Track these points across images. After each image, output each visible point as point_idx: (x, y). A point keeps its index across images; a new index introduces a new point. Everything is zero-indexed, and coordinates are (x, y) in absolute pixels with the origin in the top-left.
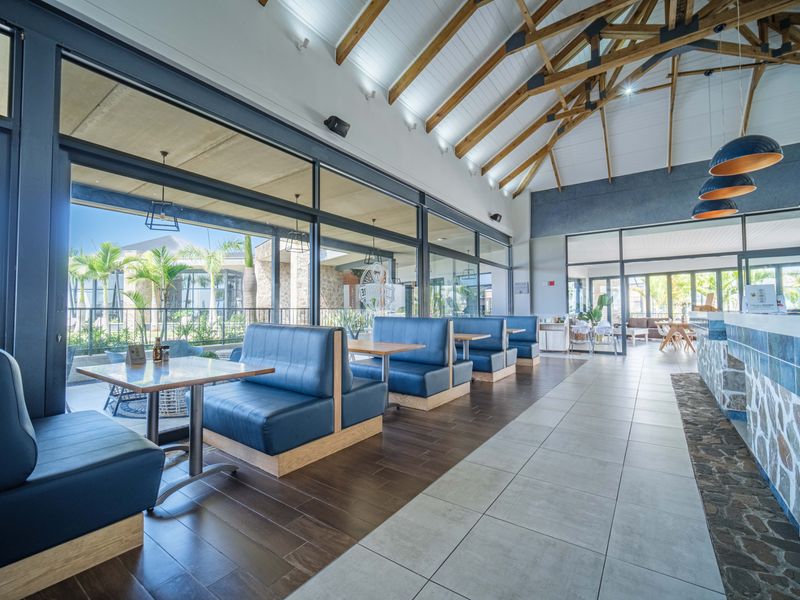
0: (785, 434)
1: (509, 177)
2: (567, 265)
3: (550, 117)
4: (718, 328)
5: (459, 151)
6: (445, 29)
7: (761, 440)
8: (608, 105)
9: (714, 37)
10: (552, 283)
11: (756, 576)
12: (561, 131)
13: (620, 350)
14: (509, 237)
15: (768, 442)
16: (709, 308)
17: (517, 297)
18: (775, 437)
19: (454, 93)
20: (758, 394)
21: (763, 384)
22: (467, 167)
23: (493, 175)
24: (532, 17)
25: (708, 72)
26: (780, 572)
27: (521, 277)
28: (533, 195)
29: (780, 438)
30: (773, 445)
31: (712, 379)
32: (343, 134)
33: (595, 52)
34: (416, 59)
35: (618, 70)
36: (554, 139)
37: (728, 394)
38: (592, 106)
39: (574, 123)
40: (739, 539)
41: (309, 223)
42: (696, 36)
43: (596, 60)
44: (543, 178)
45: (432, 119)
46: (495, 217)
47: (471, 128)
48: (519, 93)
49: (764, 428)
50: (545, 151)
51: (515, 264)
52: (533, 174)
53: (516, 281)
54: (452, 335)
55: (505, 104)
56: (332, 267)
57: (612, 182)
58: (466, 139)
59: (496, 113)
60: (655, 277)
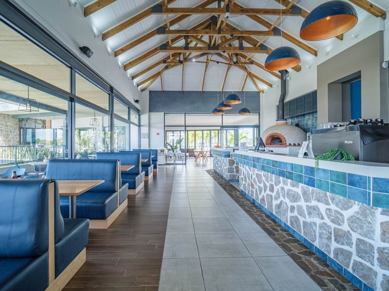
0: (253, 181)
1: (142, 82)
2: (165, 126)
3: (164, 61)
4: (227, 154)
5: (126, 67)
6: (136, 16)
7: (245, 184)
8: (186, 64)
9: (222, 53)
10: (158, 134)
11: (252, 213)
12: (166, 68)
13: (184, 162)
14: (139, 110)
15: (247, 184)
16: (218, 147)
17: (142, 140)
18: (250, 183)
19: (131, 42)
20: (244, 172)
21: (246, 170)
22: (127, 75)
23: (136, 80)
24: (170, 22)
25: (218, 62)
26: (256, 211)
27: (145, 130)
28: (150, 92)
29: (251, 182)
30: (249, 184)
31: (222, 171)
32: (89, 57)
33: (187, 44)
34: (119, 24)
35: (190, 54)
36: (163, 70)
37: (229, 174)
38: (181, 62)
39: (173, 66)
40: (246, 207)
41: (67, 101)
42: (218, 52)
43: (186, 47)
44: (156, 85)
45: (118, 51)
46: (137, 101)
47: (133, 58)
48: (156, 50)
49: (246, 181)
50: (159, 74)
51: (142, 124)
52: (152, 83)
53: (142, 132)
54: (141, 160)
55: (149, 52)
56: (9, 115)
57: (183, 93)
58: (130, 63)
59: (145, 55)
60: (191, 132)
